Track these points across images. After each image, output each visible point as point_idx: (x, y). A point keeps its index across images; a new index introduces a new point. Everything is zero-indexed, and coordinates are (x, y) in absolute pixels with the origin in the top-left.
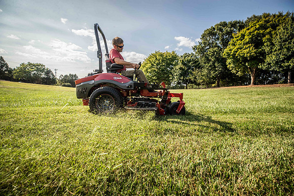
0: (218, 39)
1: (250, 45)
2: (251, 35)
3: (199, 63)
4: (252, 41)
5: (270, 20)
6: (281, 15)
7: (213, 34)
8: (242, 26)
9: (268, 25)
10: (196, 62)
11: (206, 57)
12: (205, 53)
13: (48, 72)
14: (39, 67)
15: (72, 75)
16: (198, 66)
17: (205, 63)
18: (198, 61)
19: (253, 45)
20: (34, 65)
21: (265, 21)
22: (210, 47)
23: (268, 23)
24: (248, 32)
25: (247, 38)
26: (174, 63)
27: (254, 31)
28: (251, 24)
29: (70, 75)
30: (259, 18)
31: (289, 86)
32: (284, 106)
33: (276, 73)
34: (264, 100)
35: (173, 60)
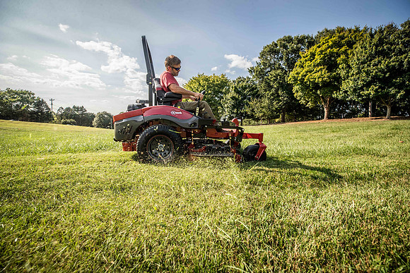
0: (281, 58)
1: (322, 67)
2: (322, 54)
3: (258, 91)
4: (323, 62)
5: (345, 35)
6: (357, 30)
7: (275, 52)
8: (311, 43)
9: (343, 41)
10: (253, 89)
11: (266, 82)
12: (266, 77)
13: (40, 103)
14: (25, 97)
15: (78, 108)
16: (257, 95)
17: (265, 91)
18: (256, 88)
19: (326, 67)
20: (16, 93)
21: (339, 37)
22: (271, 69)
23: (343, 39)
24: (319, 50)
25: (318, 59)
26: (224, 91)
27: (326, 50)
28: (322, 40)
29: (74, 107)
30: (332, 33)
31: (369, 121)
32: (362, 146)
33: (354, 104)
34: (340, 139)
35: (223, 87)
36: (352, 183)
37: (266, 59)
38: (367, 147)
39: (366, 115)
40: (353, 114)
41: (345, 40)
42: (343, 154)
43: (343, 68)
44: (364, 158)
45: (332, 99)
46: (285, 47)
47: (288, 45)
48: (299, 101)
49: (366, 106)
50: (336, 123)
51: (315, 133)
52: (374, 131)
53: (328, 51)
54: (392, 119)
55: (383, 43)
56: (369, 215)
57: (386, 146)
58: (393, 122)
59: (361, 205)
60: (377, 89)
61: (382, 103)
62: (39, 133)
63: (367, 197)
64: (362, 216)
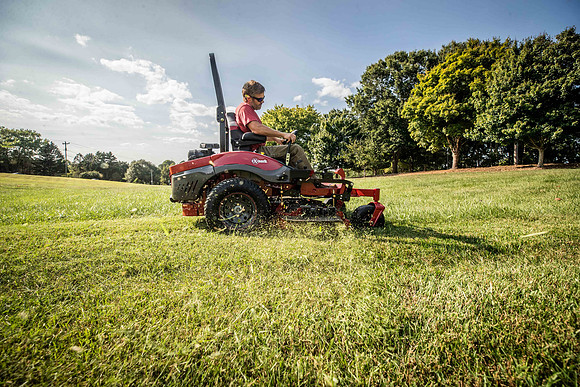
0: (392, 83)
1: (449, 95)
2: (449, 77)
3: (359, 129)
4: (450, 89)
5: (481, 51)
6: (497, 44)
7: (383, 74)
8: (433, 61)
9: (477, 60)
10: (352, 127)
11: (371, 117)
12: (370, 110)
13: (48, 148)
14: (27, 139)
15: (103, 155)
16: (358, 135)
17: (370, 129)
18: (357, 125)
19: (454, 95)
20: (14, 134)
21: (472, 53)
22: (378, 98)
23: (478, 56)
24: (444, 71)
25: (443, 83)
26: (311, 129)
27: (454, 71)
28: (448, 58)
29: (98, 153)
30: (461, 48)
31: (515, 170)
32: (504, 206)
33: (493, 147)
34: (474, 196)
35: (309, 124)
36: (490, 258)
37: (371, 84)
38: (512, 207)
39: (510, 162)
40: (492, 162)
41: (481, 57)
42: (478, 217)
43: (477, 97)
44: (507, 222)
45: (463, 140)
46: (397, 67)
47: (401, 64)
48: (416, 143)
49: (510, 150)
50: (469, 174)
51: (439, 188)
52: (522, 185)
53: (457, 72)
54: (547, 167)
55: (532, 61)
56: (512, 302)
57: (537, 205)
58: (547, 172)
59: (501, 289)
60: (525, 126)
61: (532, 145)
62: (47, 190)
63: (510, 278)
64: (503, 303)
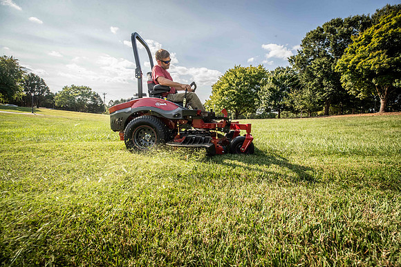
0: (328, 45)
1: (380, 51)
2: (381, 36)
7: (320, 38)
8: (367, 23)
11: (309, 72)
17: (307, 81)
19: (385, 51)
20: (78, 89)
22: (315, 57)
25: (375, 42)
26: (261, 82)
30: (396, 10)
35: (260, 78)
37: (310, 47)
45: (392, 88)
46: (333, 31)
47: (337, 29)
48: (347, 91)
50: (397, 116)
53: (390, 32)
